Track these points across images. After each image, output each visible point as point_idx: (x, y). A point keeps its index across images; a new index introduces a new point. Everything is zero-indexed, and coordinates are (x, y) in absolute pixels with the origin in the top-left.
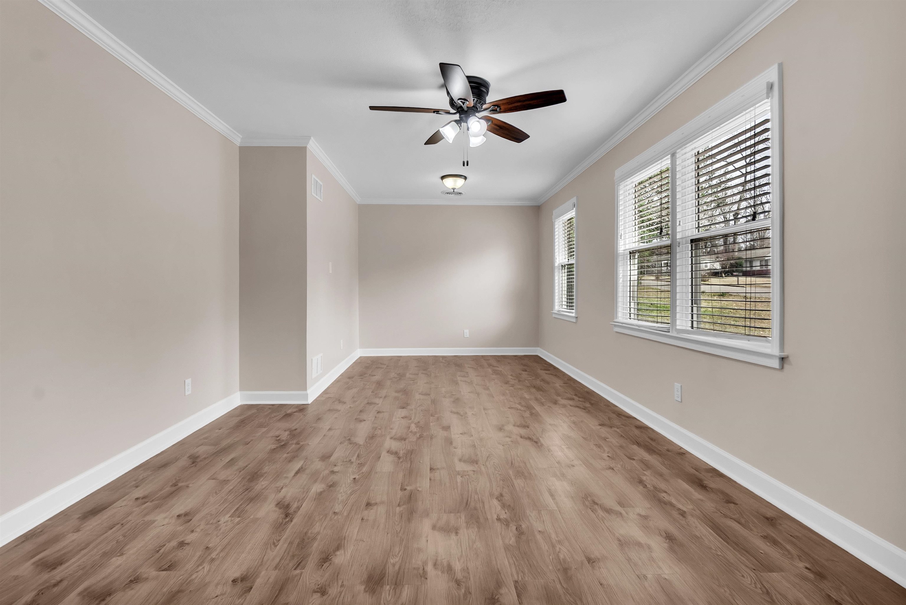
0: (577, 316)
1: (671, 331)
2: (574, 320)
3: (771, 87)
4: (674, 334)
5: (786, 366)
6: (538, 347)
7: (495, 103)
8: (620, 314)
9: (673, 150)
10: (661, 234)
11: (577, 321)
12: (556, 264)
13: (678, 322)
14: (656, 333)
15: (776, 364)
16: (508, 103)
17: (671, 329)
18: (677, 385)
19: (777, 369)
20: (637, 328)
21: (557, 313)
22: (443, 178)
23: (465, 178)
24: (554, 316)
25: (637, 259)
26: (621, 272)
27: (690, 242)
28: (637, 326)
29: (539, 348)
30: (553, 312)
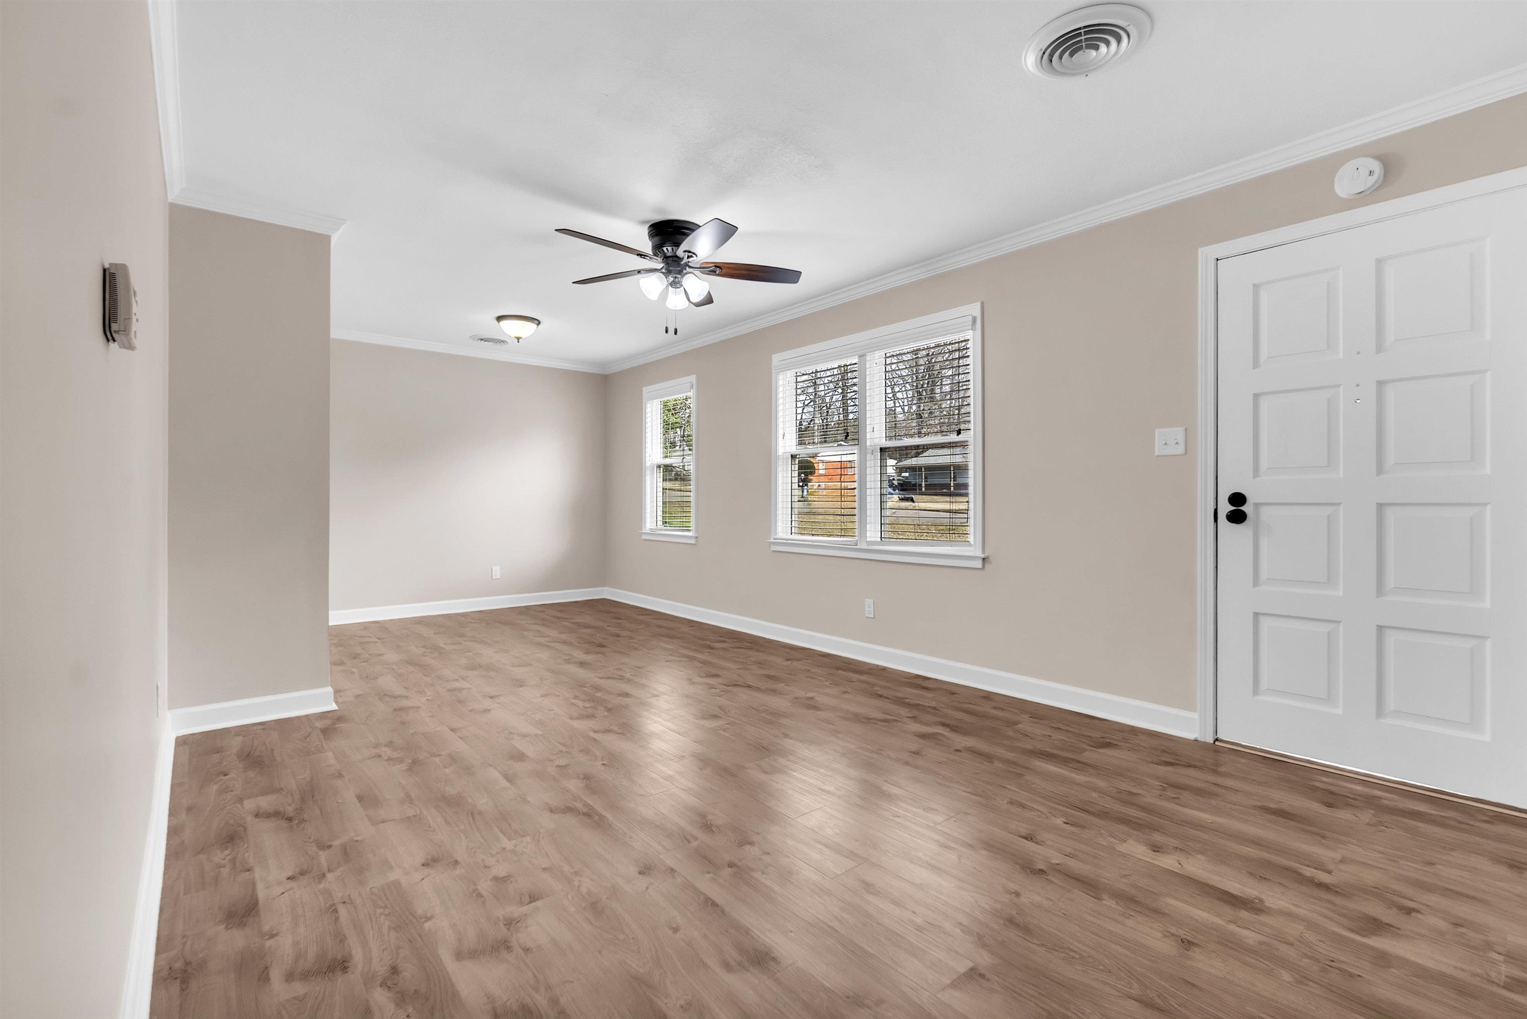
0: (697, 536)
1: (859, 544)
2: (693, 541)
3: (974, 320)
4: (864, 546)
5: (987, 566)
6: (604, 585)
7: (720, 264)
8: (779, 529)
9: (864, 351)
10: (846, 438)
11: (697, 541)
12: (648, 464)
13: (868, 534)
14: (839, 547)
15: (979, 564)
16: (734, 269)
17: (859, 542)
18: (869, 602)
19: (980, 569)
20: (811, 543)
21: (650, 533)
22: (500, 318)
23: (539, 323)
24: (644, 537)
25: (797, 465)
26: (781, 478)
27: (879, 451)
28: (811, 541)
29: (606, 588)
30: (643, 531)
